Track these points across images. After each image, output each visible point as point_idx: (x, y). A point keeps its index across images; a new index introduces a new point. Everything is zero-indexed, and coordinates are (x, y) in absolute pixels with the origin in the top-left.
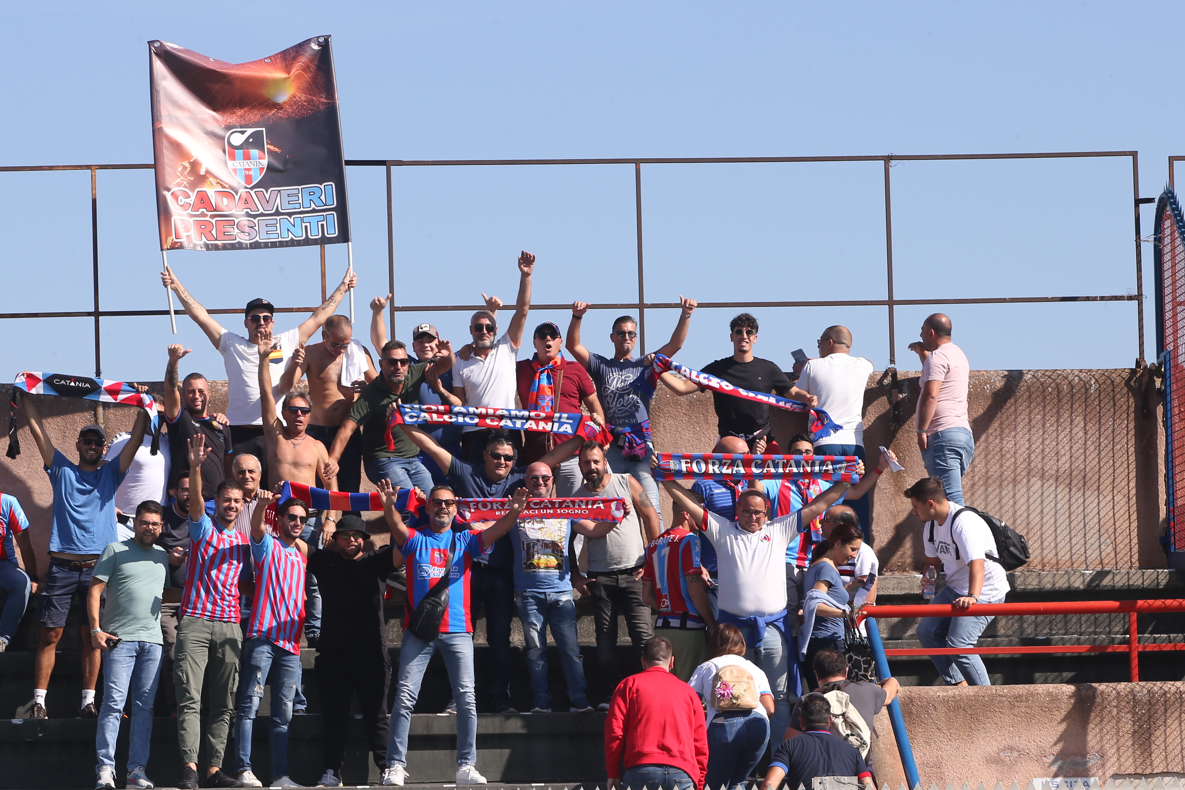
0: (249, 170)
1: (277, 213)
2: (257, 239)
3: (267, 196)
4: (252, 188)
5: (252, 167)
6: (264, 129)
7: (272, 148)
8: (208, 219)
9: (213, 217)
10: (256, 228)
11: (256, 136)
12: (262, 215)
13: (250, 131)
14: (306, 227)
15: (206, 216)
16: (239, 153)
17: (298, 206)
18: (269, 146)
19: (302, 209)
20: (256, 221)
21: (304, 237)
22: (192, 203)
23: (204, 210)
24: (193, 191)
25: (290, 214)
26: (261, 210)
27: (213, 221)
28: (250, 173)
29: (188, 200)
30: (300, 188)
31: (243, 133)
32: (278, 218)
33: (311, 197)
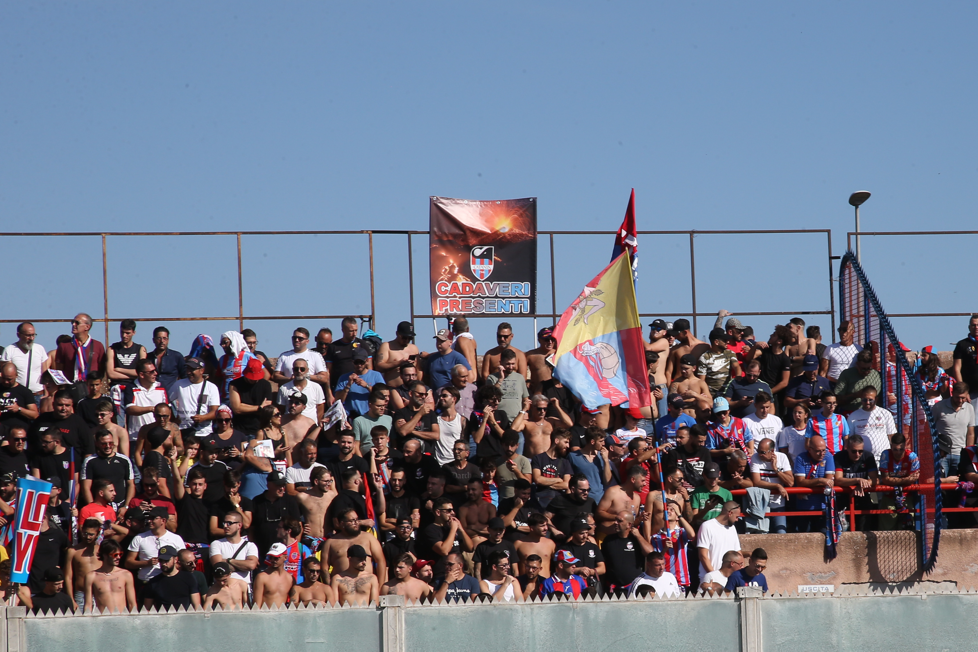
0: (483, 270)
1: (496, 297)
2: (484, 311)
3: (492, 286)
4: (483, 281)
5: (485, 269)
6: (493, 247)
7: (496, 258)
8: (457, 299)
9: (460, 298)
10: (484, 305)
11: (489, 251)
12: (488, 297)
13: (485, 248)
14: (512, 306)
15: (456, 297)
16: (478, 260)
17: (508, 293)
18: (495, 257)
19: (510, 296)
20: (484, 301)
21: (510, 312)
22: (449, 290)
23: (456, 294)
24: (450, 283)
25: (503, 298)
26: (487, 294)
27: (460, 300)
28: (483, 272)
29: (447, 288)
30: (510, 283)
31: (481, 249)
32: (497, 300)
33: (516, 289)
